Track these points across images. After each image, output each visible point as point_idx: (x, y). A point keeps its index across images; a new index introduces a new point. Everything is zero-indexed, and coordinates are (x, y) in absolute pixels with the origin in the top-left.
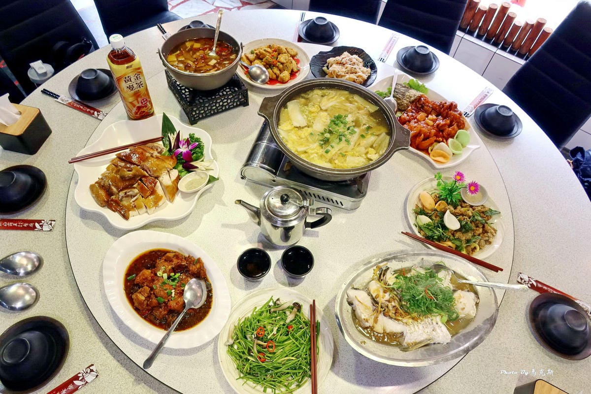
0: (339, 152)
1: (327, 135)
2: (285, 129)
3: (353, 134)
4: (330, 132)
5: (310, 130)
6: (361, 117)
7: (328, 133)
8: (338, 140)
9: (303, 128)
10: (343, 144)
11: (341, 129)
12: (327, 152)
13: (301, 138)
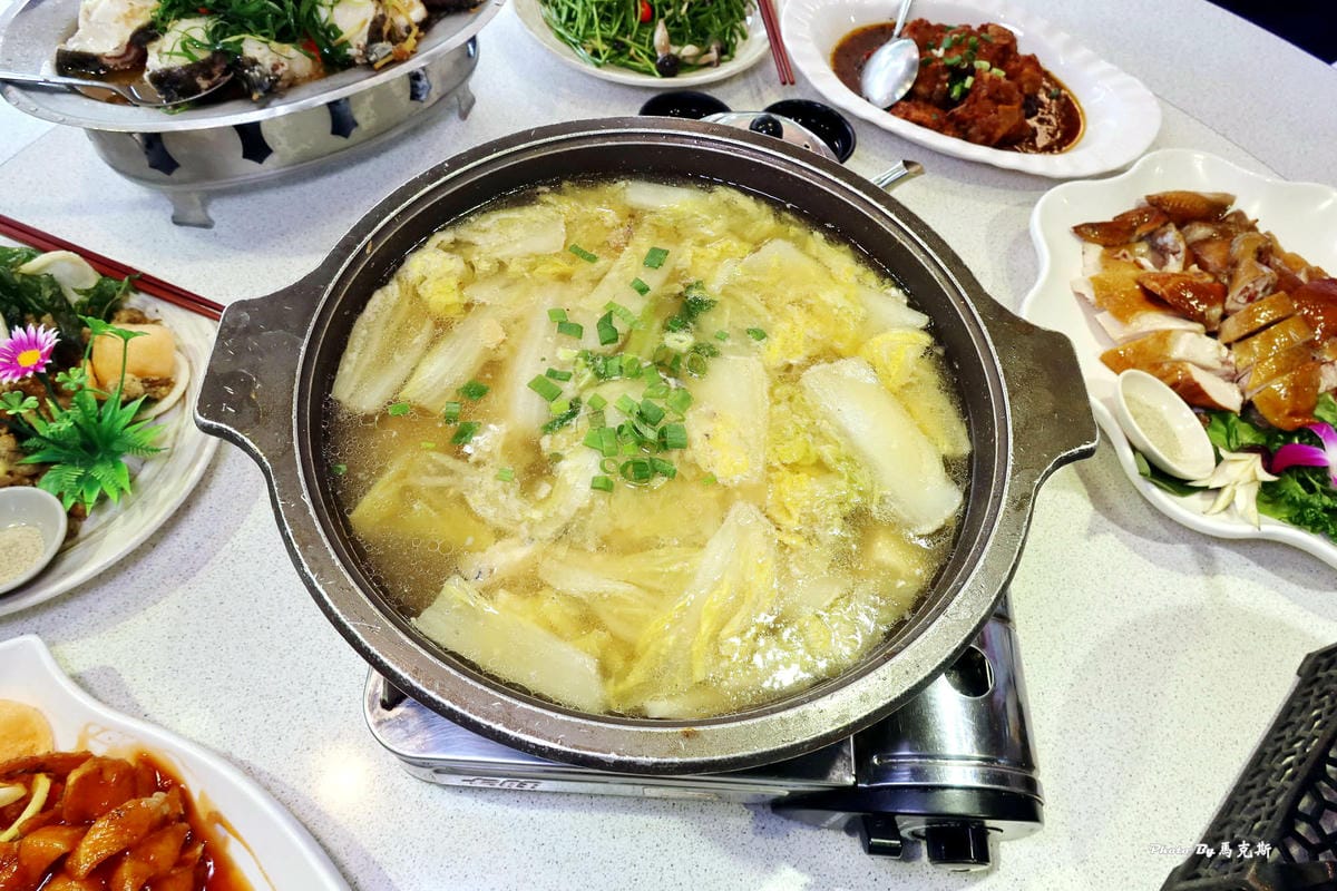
0: (602, 263)
1: (681, 341)
2: (895, 335)
3: (552, 374)
4: (668, 364)
5: (775, 352)
6: (514, 503)
7: (677, 358)
8: (620, 326)
9: (813, 360)
10: (588, 308)
11: (619, 398)
12: (655, 258)
13: (798, 302)
